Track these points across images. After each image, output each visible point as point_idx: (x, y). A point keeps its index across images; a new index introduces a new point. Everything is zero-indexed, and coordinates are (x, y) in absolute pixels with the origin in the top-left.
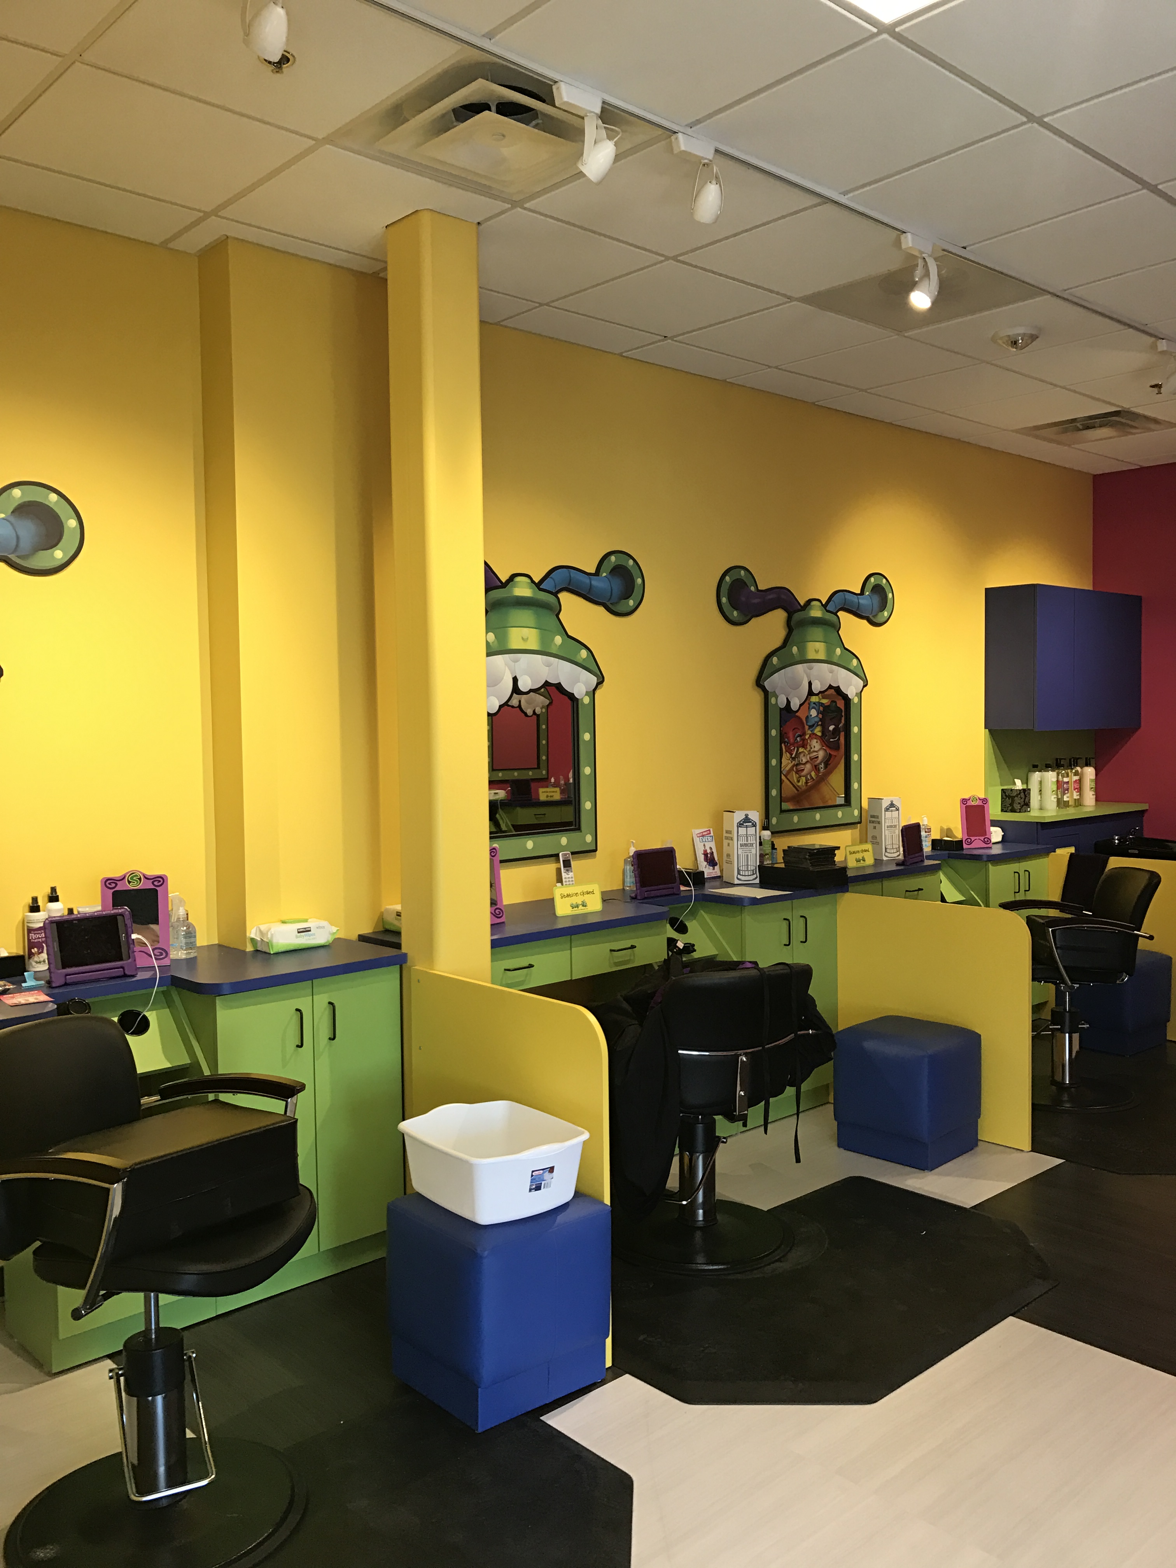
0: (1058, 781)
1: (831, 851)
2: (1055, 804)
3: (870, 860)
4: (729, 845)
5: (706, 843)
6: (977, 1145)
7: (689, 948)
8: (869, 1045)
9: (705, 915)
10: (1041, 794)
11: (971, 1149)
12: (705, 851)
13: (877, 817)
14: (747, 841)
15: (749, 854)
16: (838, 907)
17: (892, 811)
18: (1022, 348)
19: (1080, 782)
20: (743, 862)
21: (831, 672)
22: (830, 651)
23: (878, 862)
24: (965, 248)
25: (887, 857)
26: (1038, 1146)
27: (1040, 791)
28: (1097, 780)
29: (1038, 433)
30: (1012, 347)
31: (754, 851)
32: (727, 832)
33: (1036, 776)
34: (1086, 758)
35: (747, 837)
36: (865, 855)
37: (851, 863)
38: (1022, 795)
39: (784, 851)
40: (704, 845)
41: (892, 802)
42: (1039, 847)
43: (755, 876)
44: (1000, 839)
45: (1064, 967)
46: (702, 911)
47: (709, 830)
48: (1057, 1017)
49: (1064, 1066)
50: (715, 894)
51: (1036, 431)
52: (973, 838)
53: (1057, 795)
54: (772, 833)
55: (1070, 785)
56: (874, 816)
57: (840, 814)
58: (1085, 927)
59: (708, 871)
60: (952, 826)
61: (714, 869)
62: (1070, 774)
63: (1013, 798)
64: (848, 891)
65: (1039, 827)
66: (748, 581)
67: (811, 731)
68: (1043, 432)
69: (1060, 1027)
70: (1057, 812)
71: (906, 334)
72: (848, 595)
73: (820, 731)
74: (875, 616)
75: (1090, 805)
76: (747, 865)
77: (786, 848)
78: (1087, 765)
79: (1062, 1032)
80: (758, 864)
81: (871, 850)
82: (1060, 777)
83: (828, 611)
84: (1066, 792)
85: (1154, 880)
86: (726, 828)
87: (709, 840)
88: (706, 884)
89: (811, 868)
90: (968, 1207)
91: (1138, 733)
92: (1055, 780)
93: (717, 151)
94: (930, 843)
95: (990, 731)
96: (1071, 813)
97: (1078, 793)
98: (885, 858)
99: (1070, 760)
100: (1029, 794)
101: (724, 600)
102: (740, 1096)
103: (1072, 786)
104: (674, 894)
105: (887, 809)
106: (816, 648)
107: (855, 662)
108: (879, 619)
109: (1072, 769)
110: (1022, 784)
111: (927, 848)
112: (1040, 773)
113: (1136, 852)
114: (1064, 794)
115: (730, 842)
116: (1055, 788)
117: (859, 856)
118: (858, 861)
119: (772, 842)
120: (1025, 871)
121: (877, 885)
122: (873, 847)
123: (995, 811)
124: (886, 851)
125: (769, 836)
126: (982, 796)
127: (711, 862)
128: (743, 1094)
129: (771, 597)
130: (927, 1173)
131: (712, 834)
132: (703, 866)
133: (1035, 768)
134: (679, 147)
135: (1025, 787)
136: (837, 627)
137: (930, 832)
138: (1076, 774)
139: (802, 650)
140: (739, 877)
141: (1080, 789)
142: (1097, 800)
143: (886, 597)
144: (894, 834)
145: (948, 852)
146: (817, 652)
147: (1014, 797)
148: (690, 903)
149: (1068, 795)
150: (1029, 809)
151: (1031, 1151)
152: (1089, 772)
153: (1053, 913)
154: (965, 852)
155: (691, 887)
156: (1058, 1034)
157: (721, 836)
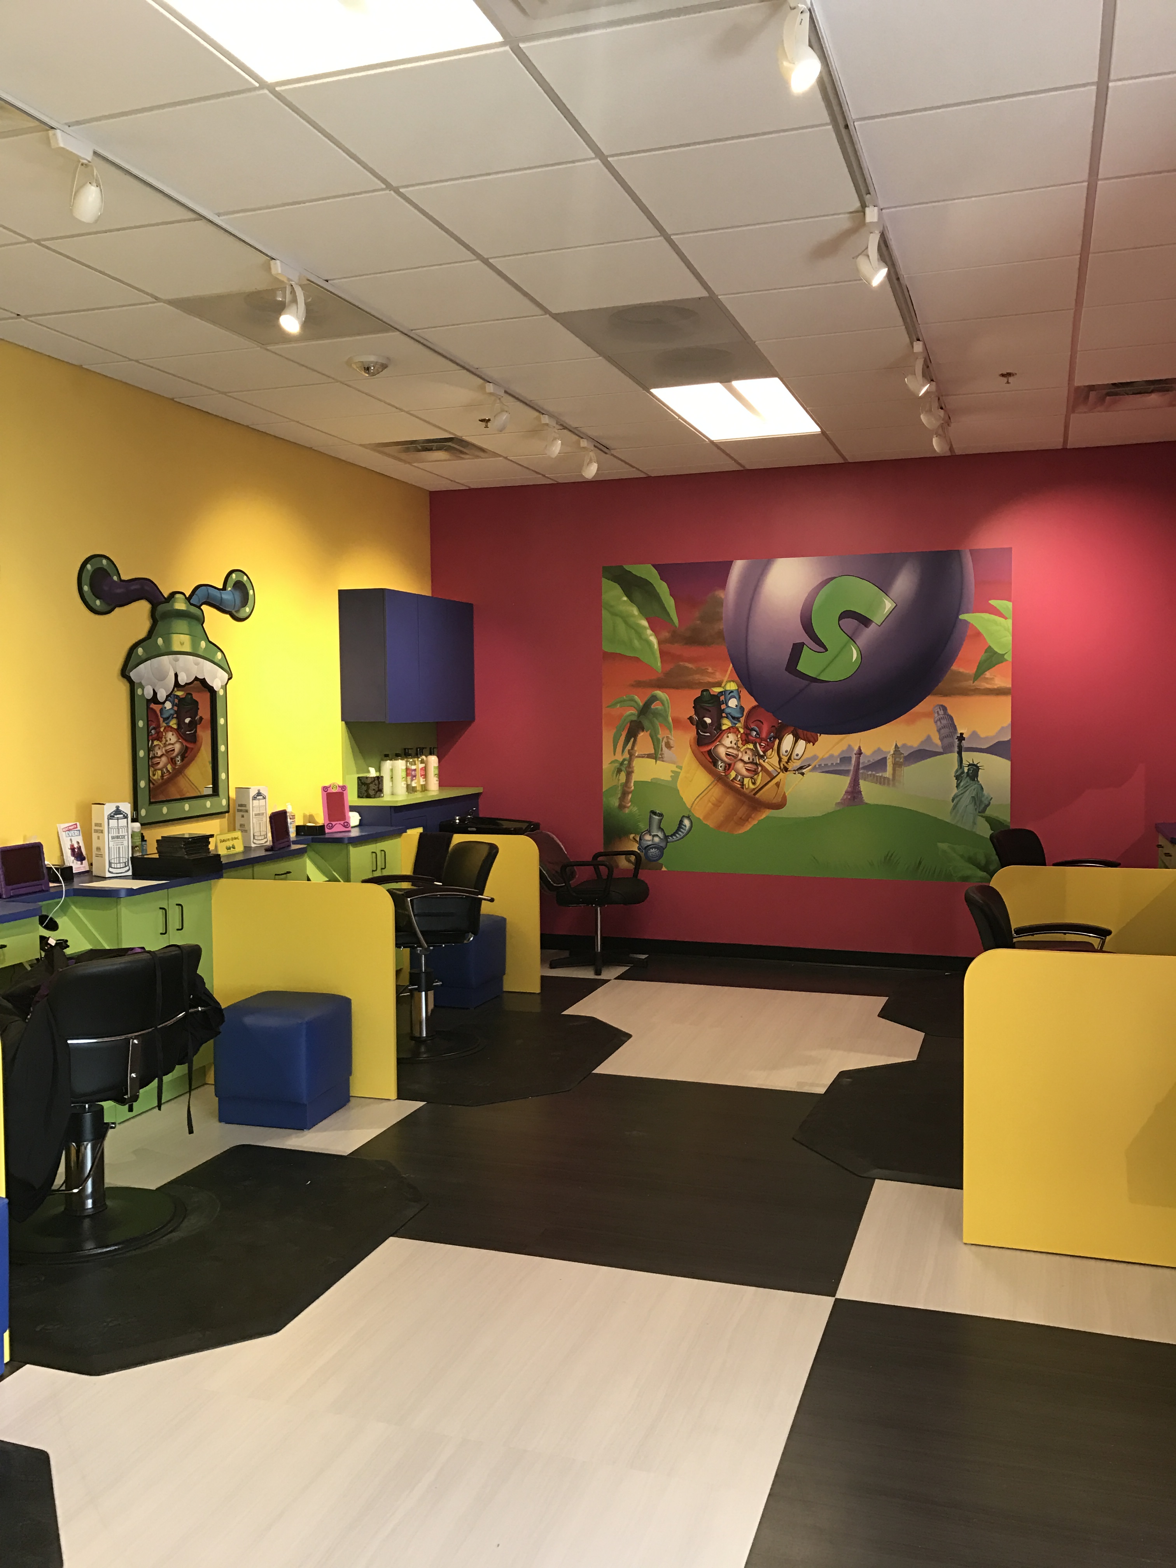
0: (407, 769)
1: (204, 840)
2: (405, 789)
3: (239, 848)
4: (98, 838)
5: (72, 838)
6: (348, 1101)
7: (63, 944)
8: (249, 1020)
9: (77, 911)
10: (392, 781)
11: (344, 1105)
12: (72, 846)
13: (245, 806)
14: (119, 833)
15: (121, 846)
16: (213, 891)
17: (259, 800)
18: (374, 374)
19: (425, 769)
20: (114, 855)
21: (197, 664)
22: (195, 644)
23: (247, 849)
24: (328, 281)
25: (254, 843)
26: (403, 1094)
27: (392, 778)
28: (440, 767)
29: (382, 449)
30: (365, 372)
31: (125, 843)
32: (96, 825)
33: (387, 765)
34: (431, 748)
35: (118, 829)
36: (235, 842)
37: (222, 851)
38: (376, 782)
39: (158, 841)
40: (71, 840)
41: (259, 791)
42: (392, 829)
43: (127, 868)
44: (357, 823)
45: (421, 932)
46: (73, 907)
47: (76, 824)
48: (414, 978)
49: (421, 1023)
50: (87, 888)
51: (381, 447)
52: (334, 823)
53: (407, 781)
54: (142, 825)
55: (417, 773)
56: (241, 804)
57: (208, 804)
58: (437, 895)
59: (78, 867)
60: (313, 813)
61: (82, 864)
62: (417, 762)
63: (367, 785)
64: (222, 878)
65: (392, 810)
66: (110, 570)
67: (166, 723)
68: (387, 450)
69: (416, 987)
70: (407, 796)
71: (268, 348)
72: (211, 590)
73: (175, 724)
74: (238, 611)
75: (434, 790)
76: (119, 857)
77: (160, 838)
78: (431, 754)
79: (419, 991)
80: (130, 856)
81: (240, 837)
82: (408, 765)
83: (192, 604)
84: (414, 778)
85: (493, 851)
86: (94, 821)
87: (76, 834)
88: (75, 880)
89: (186, 857)
90: (346, 1154)
91: (473, 725)
92: (404, 767)
93: (95, 153)
94: (295, 829)
95: (346, 723)
96: (418, 798)
97: (424, 779)
98: (253, 845)
99: (417, 749)
100: (382, 780)
101: (86, 588)
102: (132, 1078)
103: (418, 773)
104: (42, 891)
105: (254, 798)
106: (181, 641)
107: (219, 655)
108: (241, 615)
109: (418, 758)
110: (376, 771)
111: (293, 834)
112: (391, 761)
113: (474, 829)
114: (412, 780)
115: (100, 835)
116: (404, 774)
117: (230, 844)
118: (228, 848)
119: (142, 834)
120: (381, 851)
121: (248, 871)
122: (242, 836)
123: (352, 797)
124: (254, 838)
125: (138, 828)
126: (341, 784)
127: (78, 855)
128: (135, 1076)
129: (133, 588)
130: (306, 1132)
131: (79, 828)
132: (70, 861)
133: (387, 757)
134: (58, 144)
135: (378, 774)
136: (201, 620)
137: (294, 818)
138: (422, 762)
139: (168, 642)
140: (111, 870)
141: (425, 776)
142: (441, 785)
143: (248, 594)
144: (261, 822)
145: (311, 837)
146: (182, 644)
147: (369, 784)
148: (59, 900)
149: (416, 781)
150: (382, 795)
151: (397, 1099)
152: (433, 760)
153: (406, 885)
154: (327, 836)
155: (61, 883)
156: (416, 993)
157: (88, 829)
